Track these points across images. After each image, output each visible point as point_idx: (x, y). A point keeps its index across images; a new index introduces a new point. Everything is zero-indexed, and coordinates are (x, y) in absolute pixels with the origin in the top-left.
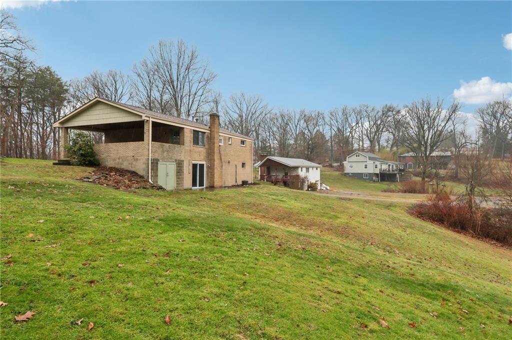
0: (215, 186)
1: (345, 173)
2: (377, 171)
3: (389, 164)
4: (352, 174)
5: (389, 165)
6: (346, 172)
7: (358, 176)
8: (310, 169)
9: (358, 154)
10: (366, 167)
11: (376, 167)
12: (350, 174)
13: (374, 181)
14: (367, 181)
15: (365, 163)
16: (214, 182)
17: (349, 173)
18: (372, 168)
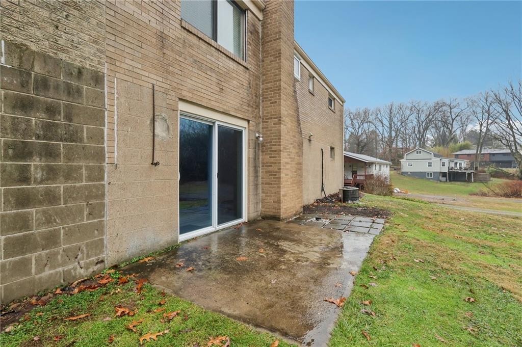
0: (283, 216)
1: (402, 172)
2: (445, 170)
3: (455, 161)
4: (411, 173)
5: (456, 163)
6: (403, 170)
7: (421, 175)
8: (382, 166)
9: (419, 151)
10: (430, 165)
11: (443, 165)
12: (409, 173)
13: (441, 181)
14: (431, 180)
15: (430, 161)
16: (279, 202)
17: (407, 172)
18: (438, 166)
